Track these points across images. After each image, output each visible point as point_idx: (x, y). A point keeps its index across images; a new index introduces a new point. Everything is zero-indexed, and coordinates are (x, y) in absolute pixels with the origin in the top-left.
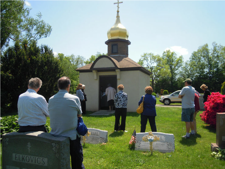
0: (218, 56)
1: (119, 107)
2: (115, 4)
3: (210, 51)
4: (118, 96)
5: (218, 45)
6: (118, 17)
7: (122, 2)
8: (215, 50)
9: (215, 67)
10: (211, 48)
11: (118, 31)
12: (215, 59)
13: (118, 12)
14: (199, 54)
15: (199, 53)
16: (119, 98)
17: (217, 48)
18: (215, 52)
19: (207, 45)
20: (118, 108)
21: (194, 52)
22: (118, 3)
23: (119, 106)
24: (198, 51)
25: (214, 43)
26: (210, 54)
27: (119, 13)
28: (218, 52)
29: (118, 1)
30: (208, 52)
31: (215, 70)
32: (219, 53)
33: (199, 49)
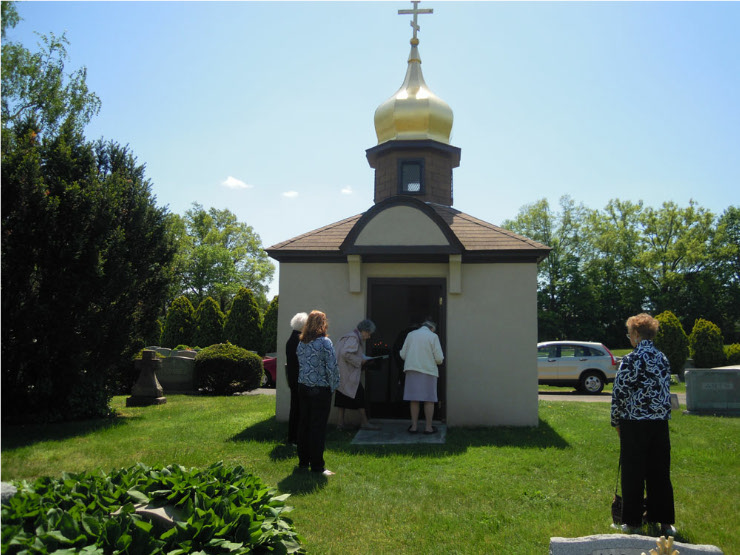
0: (576, 239)
1: (654, 417)
2: (401, 12)
3: (555, 223)
4: (643, 365)
5: (577, 204)
6: (414, 61)
7: (431, 11)
8: (567, 221)
9: (570, 271)
10: (556, 211)
11: (425, 112)
12: (568, 249)
13: (415, 43)
14: (523, 230)
15: (523, 227)
16: (651, 376)
17: (574, 215)
18: (569, 226)
19: (544, 205)
20: (648, 421)
21: (507, 222)
22: (416, 12)
23: (651, 412)
24: (520, 221)
25: (564, 198)
26: (554, 231)
27: (418, 47)
28: (577, 227)
29: (416, 4)
30: (547, 224)
31: (568, 280)
32: (580, 229)
33: (522, 213)
